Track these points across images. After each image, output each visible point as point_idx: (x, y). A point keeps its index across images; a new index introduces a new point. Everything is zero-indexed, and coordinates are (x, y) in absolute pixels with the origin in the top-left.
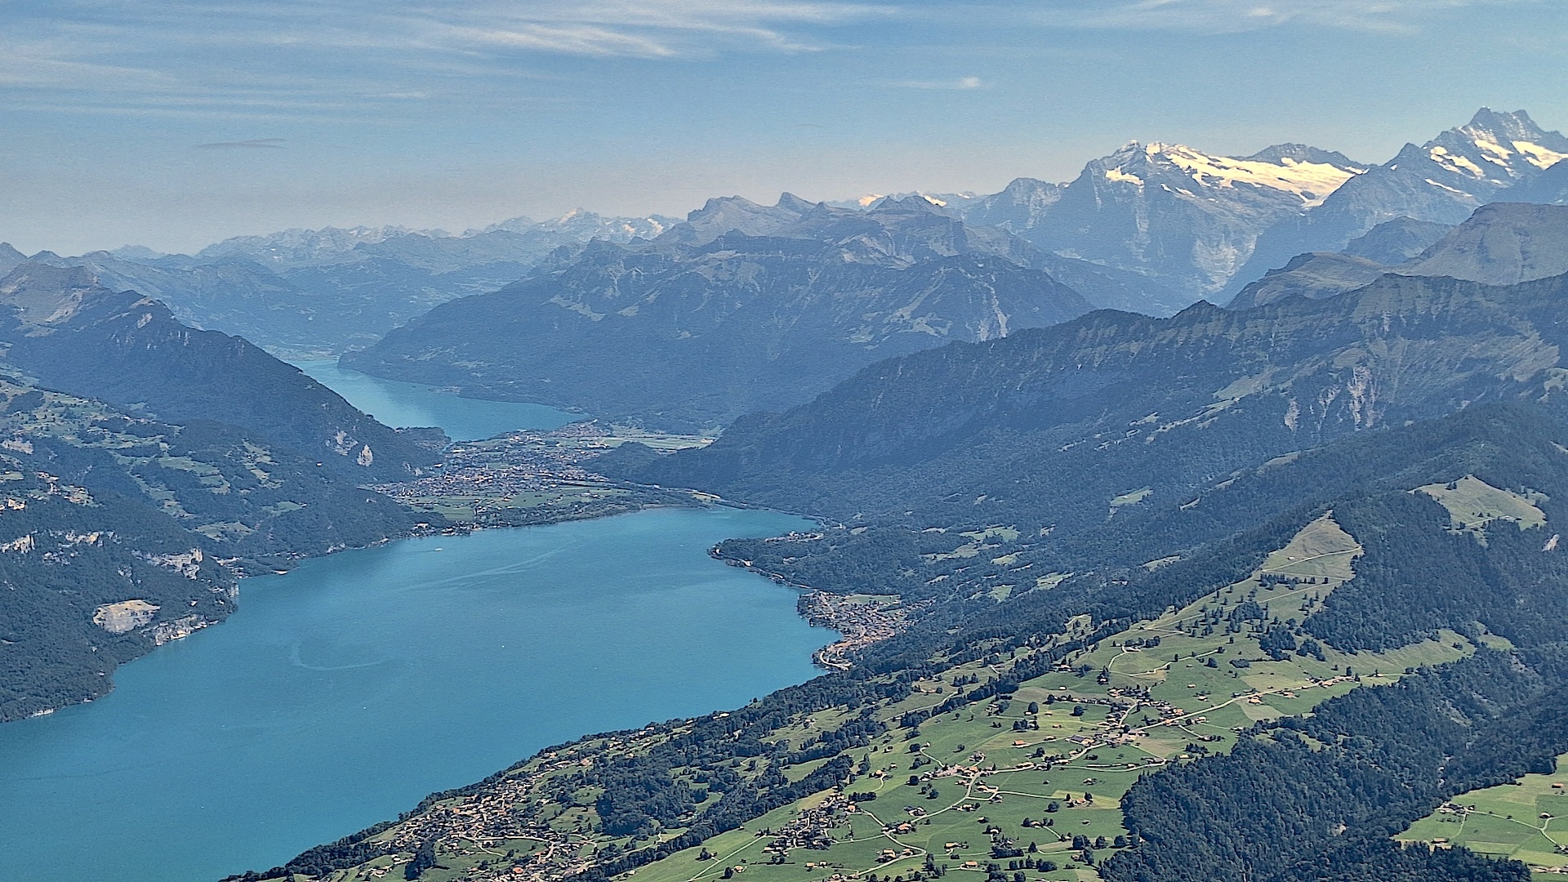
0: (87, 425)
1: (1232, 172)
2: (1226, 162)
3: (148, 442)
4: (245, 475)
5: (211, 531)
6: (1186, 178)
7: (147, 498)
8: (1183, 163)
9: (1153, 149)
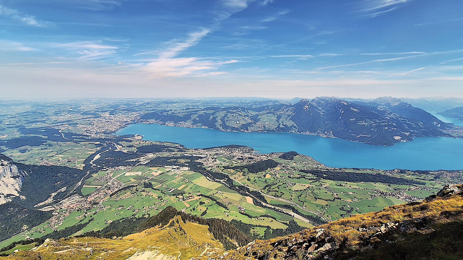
0: (397, 117)
3: (405, 120)
4: (418, 125)
5: (411, 131)
7: (403, 125)
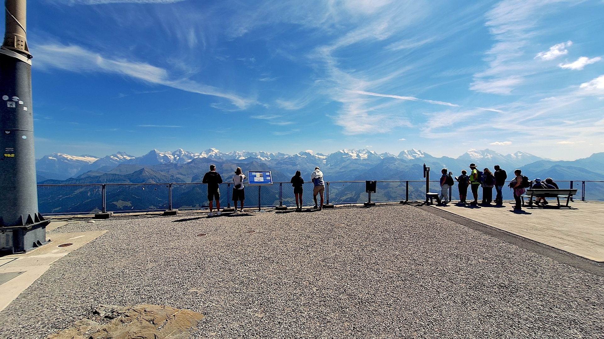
1: (75, 158)
2: (74, 156)
6: (66, 159)
8: (66, 157)
9: (59, 154)
